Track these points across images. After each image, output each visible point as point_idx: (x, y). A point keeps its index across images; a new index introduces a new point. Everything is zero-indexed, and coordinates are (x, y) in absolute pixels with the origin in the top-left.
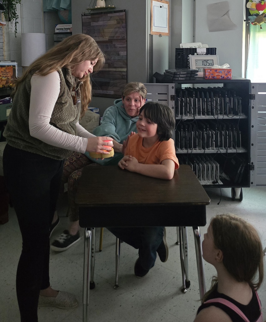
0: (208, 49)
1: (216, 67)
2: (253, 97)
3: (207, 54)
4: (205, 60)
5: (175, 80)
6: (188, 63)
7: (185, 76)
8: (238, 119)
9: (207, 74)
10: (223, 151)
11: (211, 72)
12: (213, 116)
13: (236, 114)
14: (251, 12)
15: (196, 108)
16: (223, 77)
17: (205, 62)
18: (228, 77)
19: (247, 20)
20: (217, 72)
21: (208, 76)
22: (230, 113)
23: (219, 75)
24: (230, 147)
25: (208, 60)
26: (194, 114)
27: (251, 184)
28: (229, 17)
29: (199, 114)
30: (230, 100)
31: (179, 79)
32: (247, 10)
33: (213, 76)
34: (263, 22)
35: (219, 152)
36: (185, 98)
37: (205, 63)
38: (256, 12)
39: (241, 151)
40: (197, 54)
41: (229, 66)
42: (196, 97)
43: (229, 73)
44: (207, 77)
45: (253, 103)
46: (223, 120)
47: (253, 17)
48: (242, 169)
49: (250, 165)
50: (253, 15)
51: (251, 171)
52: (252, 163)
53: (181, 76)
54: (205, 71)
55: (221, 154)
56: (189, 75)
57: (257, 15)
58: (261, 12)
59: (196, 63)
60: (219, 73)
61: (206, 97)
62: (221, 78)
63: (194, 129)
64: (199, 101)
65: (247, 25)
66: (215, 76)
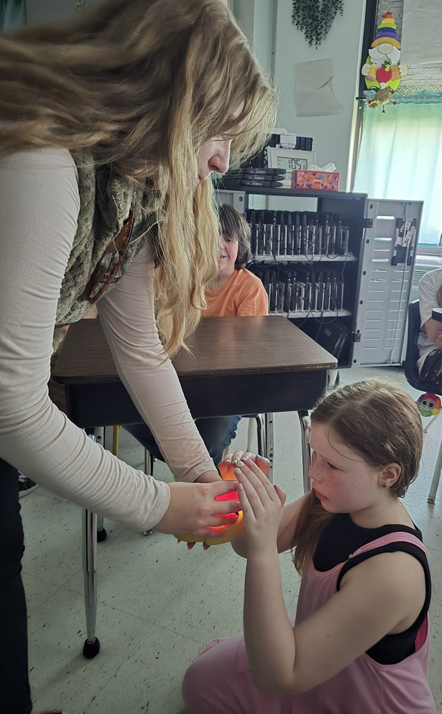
0: (299, 139)
1: (313, 168)
2: (369, 223)
3: (298, 147)
4: (293, 159)
5: (244, 185)
6: (265, 162)
7: (263, 178)
8: (342, 263)
9: (299, 179)
10: (316, 314)
11: (306, 176)
12: (304, 257)
13: (341, 253)
14: (369, 84)
15: (277, 241)
16: (326, 187)
17: (293, 161)
18: (333, 188)
19: (361, 98)
20: (317, 176)
21: (300, 183)
22: (330, 253)
23: (319, 183)
24: (325, 308)
25: (299, 160)
26: (275, 253)
27: (353, 364)
28: (332, 89)
29: (282, 253)
30: (332, 231)
31: (253, 184)
32: (362, 78)
33: (309, 183)
34: (388, 101)
35: (310, 316)
36: (260, 223)
37: (294, 164)
38: (376, 84)
39: (342, 313)
40: (281, 147)
41: (336, 168)
42: (278, 222)
43: (335, 179)
44: (298, 185)
45: (367, 233)
46: (320, 263)
47: (371, 93)
48: (340, 342)
49: (354, 334)
50: (370, 89)
51: (356, 343)
52: (358, 331)
53: (255, 178)
54: (295, 174)
55: (313, 319)
56: (270, 178)
57: (377, 90)
58: (383, 86)
59: (279, 162)
60: (319, 179)
61: (294, 223)
62: (321, 188)
63: (272, 279)
64: (282, 230)
65: (360, 108)
66: (313, 184)
